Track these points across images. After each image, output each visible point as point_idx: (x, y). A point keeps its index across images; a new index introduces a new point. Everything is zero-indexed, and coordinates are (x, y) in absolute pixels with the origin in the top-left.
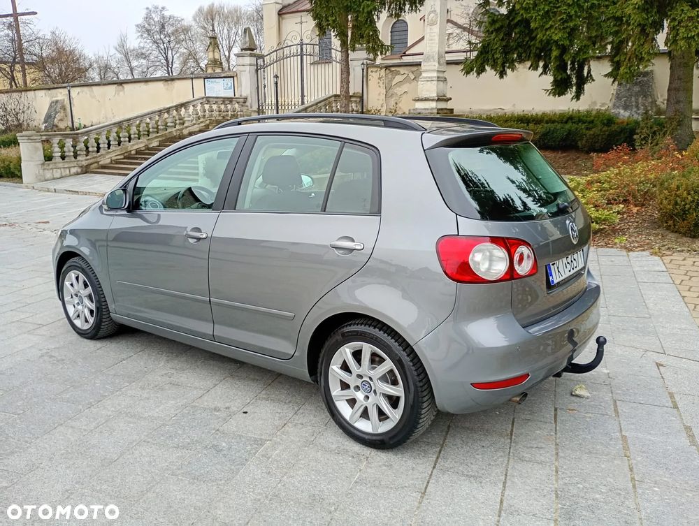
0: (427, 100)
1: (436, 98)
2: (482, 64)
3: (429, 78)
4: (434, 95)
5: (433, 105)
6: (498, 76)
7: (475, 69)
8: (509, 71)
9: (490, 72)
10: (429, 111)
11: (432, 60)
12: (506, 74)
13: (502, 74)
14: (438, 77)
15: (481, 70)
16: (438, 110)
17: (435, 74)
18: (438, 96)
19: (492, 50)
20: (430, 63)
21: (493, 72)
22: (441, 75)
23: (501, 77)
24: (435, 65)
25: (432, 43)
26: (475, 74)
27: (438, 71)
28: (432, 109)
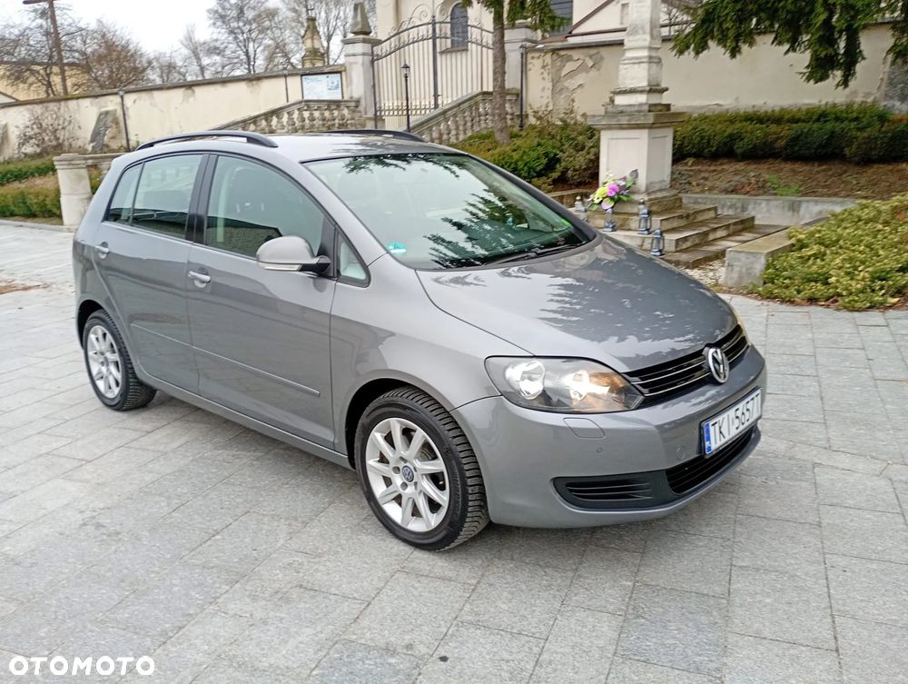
0: (633, 91)
1: (648, 89)
2: (703, 38)
3: (637, 58)
4: (644, 84)
5: (642, 98)
6: (728, 54)
7: (692, 46)
8: (745, 48)
9: (715, 51)
10: (636, 108)
11: (640, 32)
12: (739, 51)
13: (734, 52)
14: (650, 57)
15: (701, 47)
16: (651, 106)
17: (645, 53)
18: (649, 85)
19: (719, 17)
20: (637, 37)
21: (721, 50)
22: (654, 54)
23: (733, 55)
24: (644, 39)
25: (643, 7)
26: (693, 54)
27: (650, 48)
28: (641, 105)
